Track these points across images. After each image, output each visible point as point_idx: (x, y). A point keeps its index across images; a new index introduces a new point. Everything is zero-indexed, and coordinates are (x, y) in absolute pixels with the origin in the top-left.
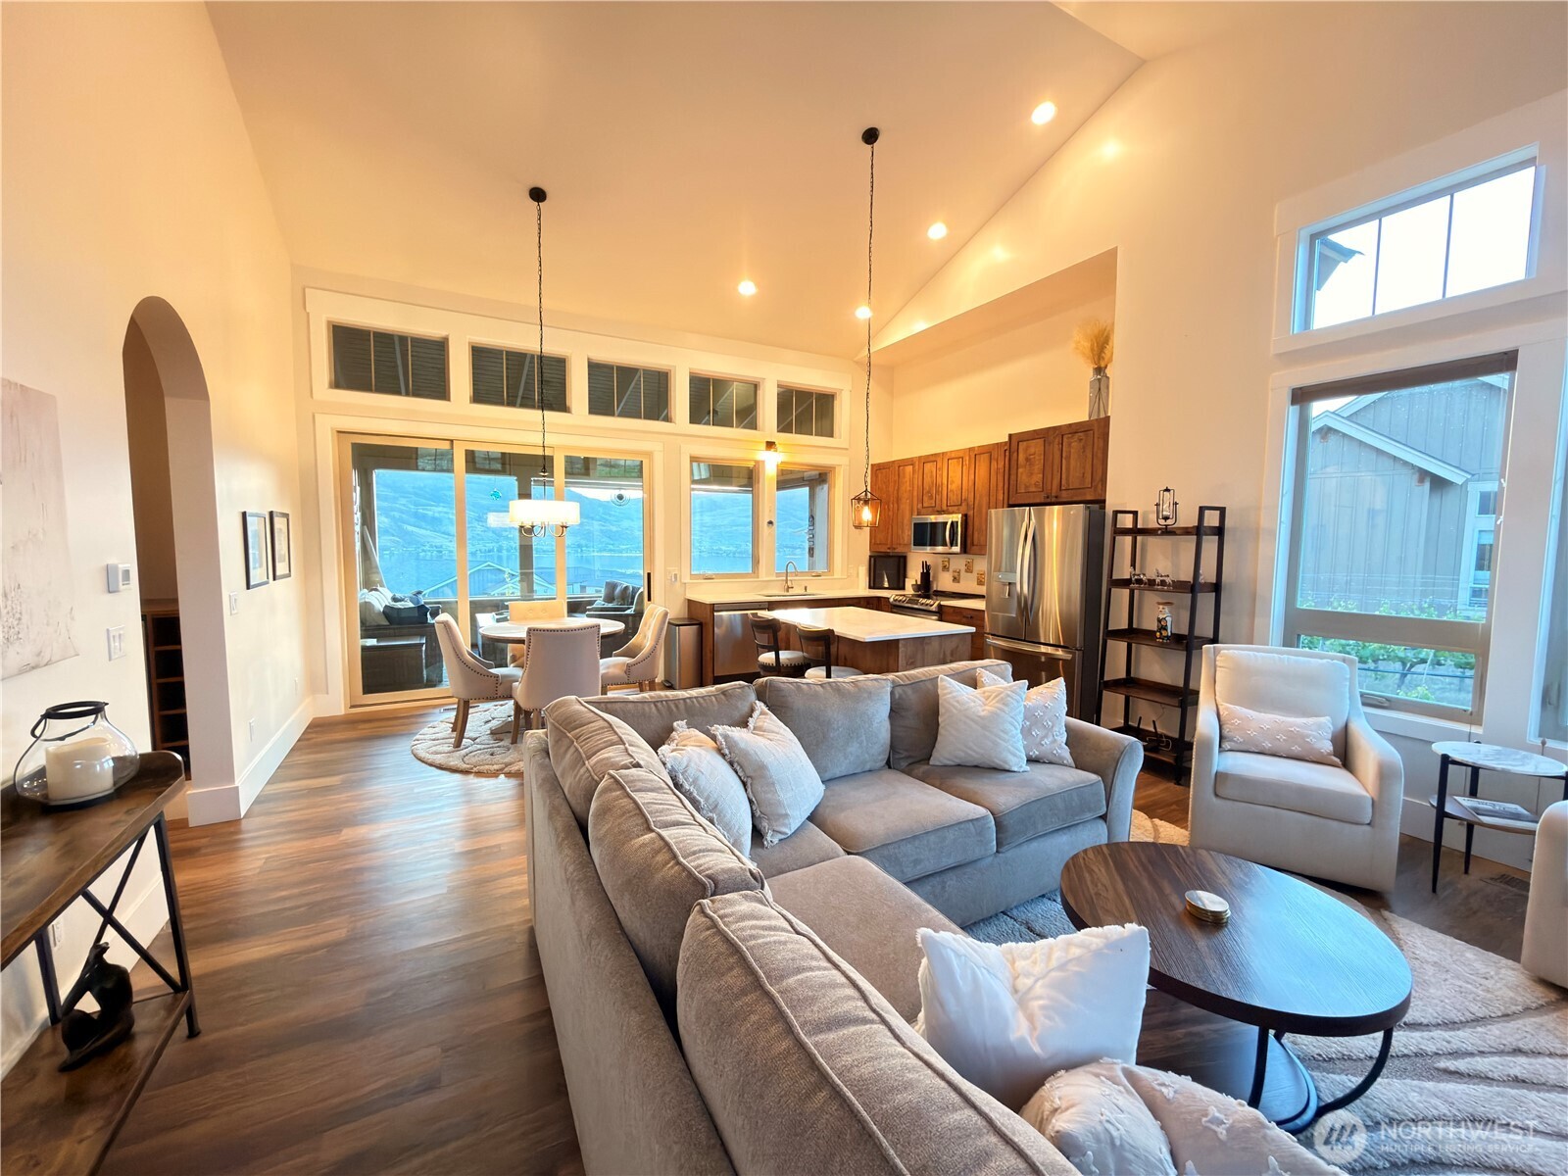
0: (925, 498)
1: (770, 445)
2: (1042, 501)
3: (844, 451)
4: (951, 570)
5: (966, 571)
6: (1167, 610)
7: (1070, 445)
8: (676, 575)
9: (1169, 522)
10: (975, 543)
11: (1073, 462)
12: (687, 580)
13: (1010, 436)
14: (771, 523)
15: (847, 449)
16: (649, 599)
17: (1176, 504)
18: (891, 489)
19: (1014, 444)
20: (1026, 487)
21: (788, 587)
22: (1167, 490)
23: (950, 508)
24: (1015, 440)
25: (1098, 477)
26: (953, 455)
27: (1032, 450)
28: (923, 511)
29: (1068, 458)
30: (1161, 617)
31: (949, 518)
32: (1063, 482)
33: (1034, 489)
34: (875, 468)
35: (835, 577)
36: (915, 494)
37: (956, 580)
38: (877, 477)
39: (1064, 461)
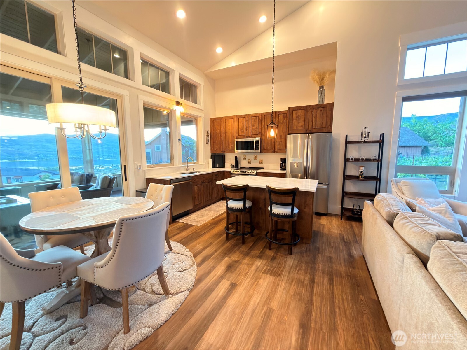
0: (240, 132)
1: (178, 103)
2: (304, 132)
3: (202, 111)
4: (247, 159)
5: (254, 159)
6: (364, 168)
7: (316, 112)
8: (140, 166)
9: (366, 139)
10: (265, 148)
11: (317, 119)
12: (145, 168)
13: (289, 108)
14: (179, 140)
15: (203, 110)
16: (126, 180)
17: (369, 133)
18: (222, 128)
19: (291, 111)
20: (297, 127)
21: (188, 169)
22: (366, 128)
23: (252, 136)
24: (292, 110)
25: (328, 124)
26: (253, 116)
27: (299, 114)
28: (239, 137)
29: (316, 117)
30: (362, 171)
31: (255, 140)
32: (314, 125)
33: (300, 128)
34: (212, 120)
35: (200, 164)
36: (235, 130)
37: (249, 163)
38: (213, 123)
39: (314, 118)
